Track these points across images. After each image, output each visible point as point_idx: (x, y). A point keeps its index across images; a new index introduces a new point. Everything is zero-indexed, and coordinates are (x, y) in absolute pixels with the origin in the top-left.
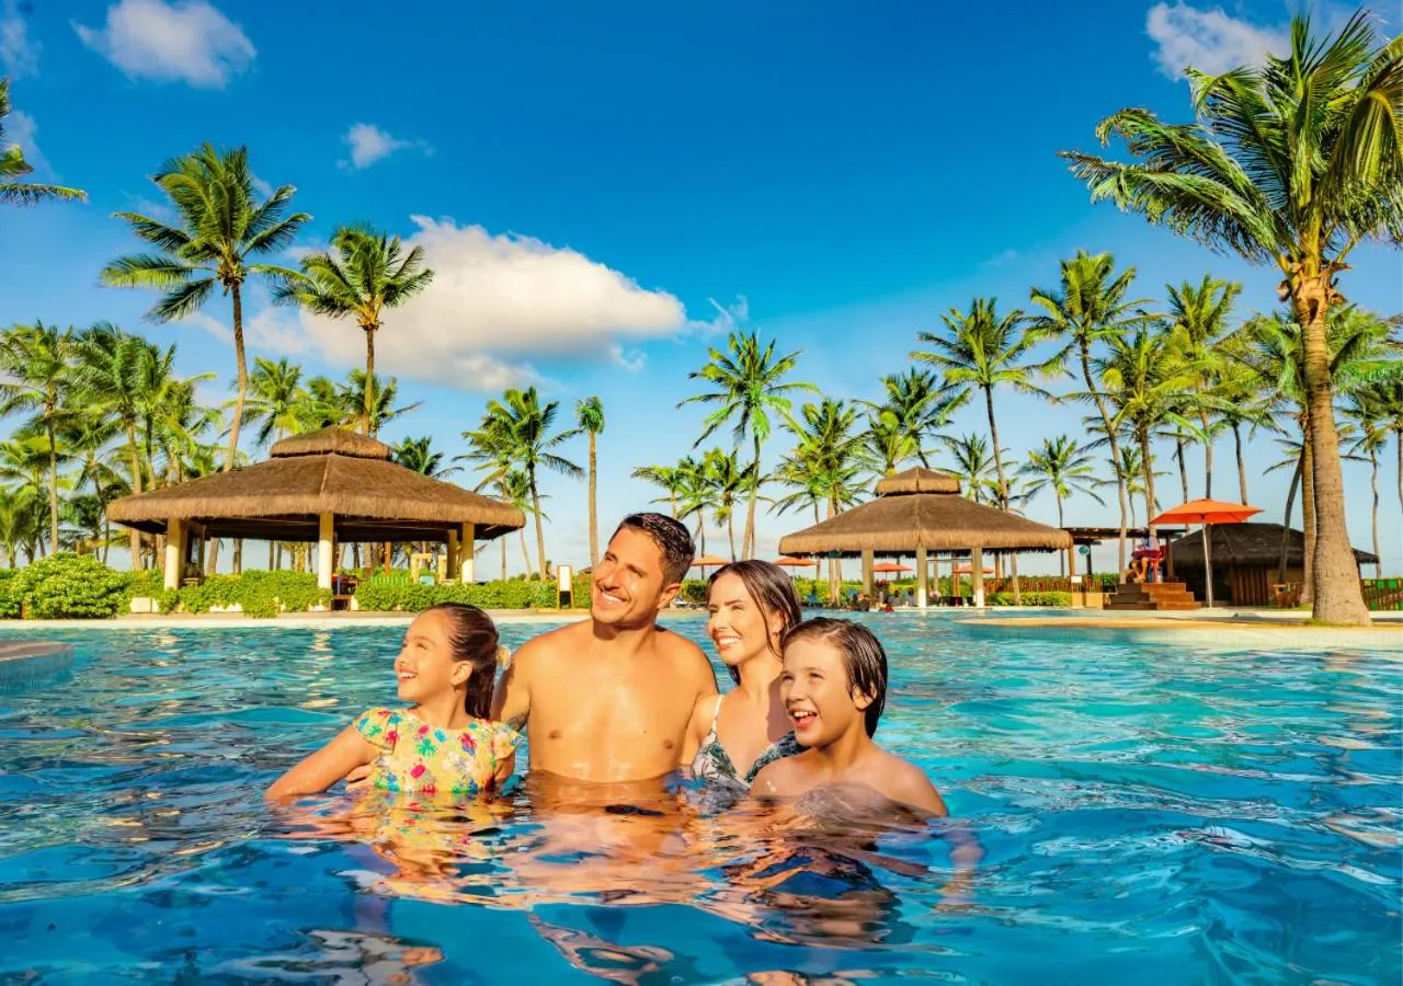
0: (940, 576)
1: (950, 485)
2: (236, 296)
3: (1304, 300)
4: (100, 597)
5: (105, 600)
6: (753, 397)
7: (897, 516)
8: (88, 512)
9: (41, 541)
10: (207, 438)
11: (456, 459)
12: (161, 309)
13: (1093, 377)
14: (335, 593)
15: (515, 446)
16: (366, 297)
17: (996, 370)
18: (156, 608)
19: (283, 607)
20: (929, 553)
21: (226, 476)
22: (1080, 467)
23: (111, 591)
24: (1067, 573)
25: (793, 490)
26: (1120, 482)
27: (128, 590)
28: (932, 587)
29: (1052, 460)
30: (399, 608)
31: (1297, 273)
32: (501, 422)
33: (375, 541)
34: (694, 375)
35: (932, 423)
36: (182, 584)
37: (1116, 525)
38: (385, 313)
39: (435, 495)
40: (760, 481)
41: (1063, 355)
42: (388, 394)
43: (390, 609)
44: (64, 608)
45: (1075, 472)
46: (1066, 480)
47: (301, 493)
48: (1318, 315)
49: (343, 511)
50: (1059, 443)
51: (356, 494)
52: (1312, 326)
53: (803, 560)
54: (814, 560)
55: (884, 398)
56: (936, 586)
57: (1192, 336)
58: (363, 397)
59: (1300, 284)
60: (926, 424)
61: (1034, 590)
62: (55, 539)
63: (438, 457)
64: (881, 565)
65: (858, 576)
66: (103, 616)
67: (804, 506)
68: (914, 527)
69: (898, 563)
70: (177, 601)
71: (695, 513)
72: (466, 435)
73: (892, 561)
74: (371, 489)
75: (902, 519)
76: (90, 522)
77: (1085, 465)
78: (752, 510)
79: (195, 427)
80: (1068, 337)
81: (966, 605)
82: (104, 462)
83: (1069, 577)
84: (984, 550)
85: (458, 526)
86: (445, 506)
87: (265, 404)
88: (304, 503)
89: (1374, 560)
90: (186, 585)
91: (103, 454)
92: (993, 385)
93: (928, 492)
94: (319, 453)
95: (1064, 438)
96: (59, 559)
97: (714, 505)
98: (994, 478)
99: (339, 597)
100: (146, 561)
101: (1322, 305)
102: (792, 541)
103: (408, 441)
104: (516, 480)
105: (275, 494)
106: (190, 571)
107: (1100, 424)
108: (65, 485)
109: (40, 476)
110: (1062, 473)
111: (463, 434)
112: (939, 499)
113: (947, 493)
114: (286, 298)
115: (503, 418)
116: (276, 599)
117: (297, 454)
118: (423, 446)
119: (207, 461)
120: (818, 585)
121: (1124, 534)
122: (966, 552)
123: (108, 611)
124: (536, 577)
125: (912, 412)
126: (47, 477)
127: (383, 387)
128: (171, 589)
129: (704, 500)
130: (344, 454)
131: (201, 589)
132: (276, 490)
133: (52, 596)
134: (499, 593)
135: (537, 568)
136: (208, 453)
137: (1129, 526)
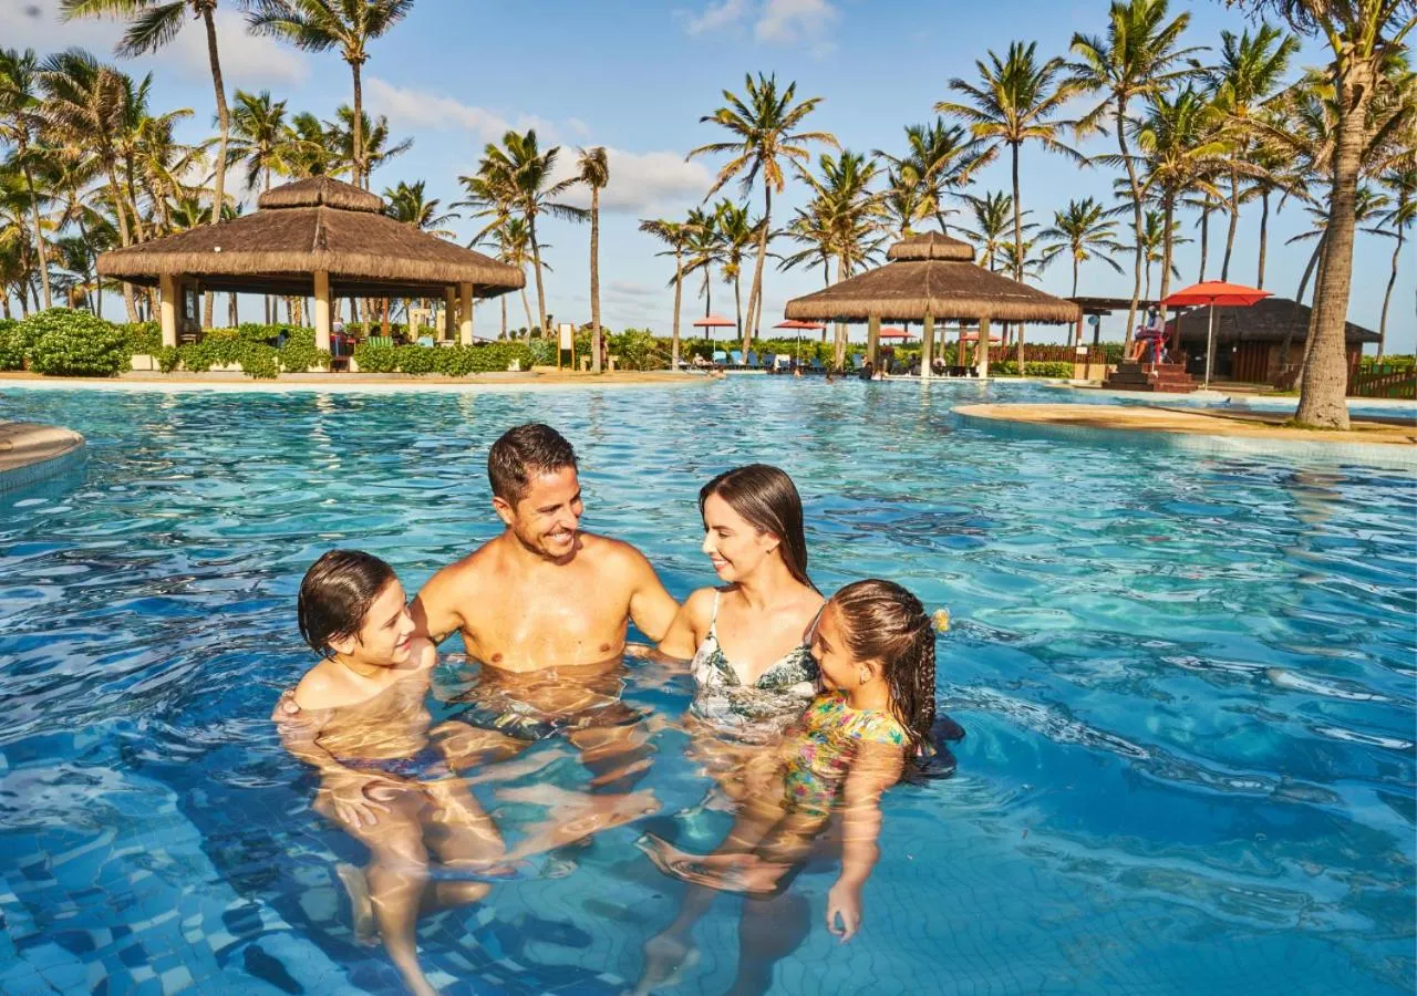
0: (946, 341)
1: (965, 253)
2: (210, 25)
3: (1350, 86)
4: (101, 354)
5: (105, 357)
6: (767, 147)
7: (907, 282)
8: (76, 255)
9: (32, 285)
10: (191, 178)
11: (452, 206)
12: (130, 39)
13: (1127, 139)
14: (334, 354)
15: (514, 195)
16: (350, 26)
17: (1026, 125)
18: (157, 366)
19: (283, 367)
20: (937, 320)
21: (214, 229)
22: (1102, 231)
23: (110, 347)
24: (1073, 344)
25: (805, 246)
26: (1139, 250)
27: (127, 348)
28: (938, 353)
29: (1075, 223)
30: (398, 369)
31: (1348, 55)
32: (499, 168)
33: (372, 296)
34: (704, 119)
35: (954, 180)
36: (180, 342)
37: (1128, 296)
38: (371, 45)
39: (431, 253)
40: (771, 237)
41: (1099, 111)
42: (380, 134)
43: (390, 371)
44: (66, 364)
45: (1096, 237)
46: (1085, 244)
47: (294, 250)
48: (1361, 103)
49: (338, 269)
50: (1085, 206)
51: (349, 251)
52: (1352, 115)
53: (809, 324)
54: (821, 324)
55: (905, 151)
56: (942, 351)
57: (1237, 94)
58: (352, 137)
59: (1349, 67)
60: (947, 182)
61: (1039, 360)
62: (46, 286)
63: (434, 203)
64: (887, 330)
65: (863, 340)
66: (103, 374)
67: (814, 263)
68: (923, 295)
69: (906, 330)
70: (177, 360)
71: (701, 269)
72: (463, 180)
73: (899, 327)
74: (365, 246)
75: (912, 286)
76: (79, 265)
77: (1107, 230)
78: (760, 269)
79: (178, 166)
80: (1106, 91)
81: (969, 375)
82: (85, 202)
83: (1075, 348)
84: (992, 321)
85: (456, 285)
86: (442, 265)
87: (249, 143)
88: (297, 261)
89: (1377, 338)
90: (184, 342)
91: (85, 195)
92: (1021, 141)
93: (941, 258)
94: (309, 205)
95: (1091, 201)
96: (55, 314)
97: (721, 261)
98: (1012, 241)
99: (338, 357)
100: (141, 309)
101: (1367, 92)
102: (798, 305)
103: (402, 186)
104: (516, 228)
105: (267, 251)
106: (186, 328)
107: (1126, 188)
108: (48, 226)
109: (22, 216)
110: (1083, 238)
111: (461, 178)
112: (952, 266)
113: (961, 259)
114: (263, 26)
115: (502, 164)
116: (276, 359)
117: (287, 206)
118: (418, 190)
119: (194, 204)
120: (823, 348)
121: (1135, 306)
122: (974, 321)
123: (110, 367)
124: (536, 333)
125: (933, 168)
126: (29, 217)
127: (373, 127)
128: (169, 347)
129: (711, 255)
130: (335, 206)
131: (200, 348)
132: (267, 246)
133: (52, 352)
134: (498, 355)
135: (538, 322)
136: (193, 195)
137: (1142, 297)
